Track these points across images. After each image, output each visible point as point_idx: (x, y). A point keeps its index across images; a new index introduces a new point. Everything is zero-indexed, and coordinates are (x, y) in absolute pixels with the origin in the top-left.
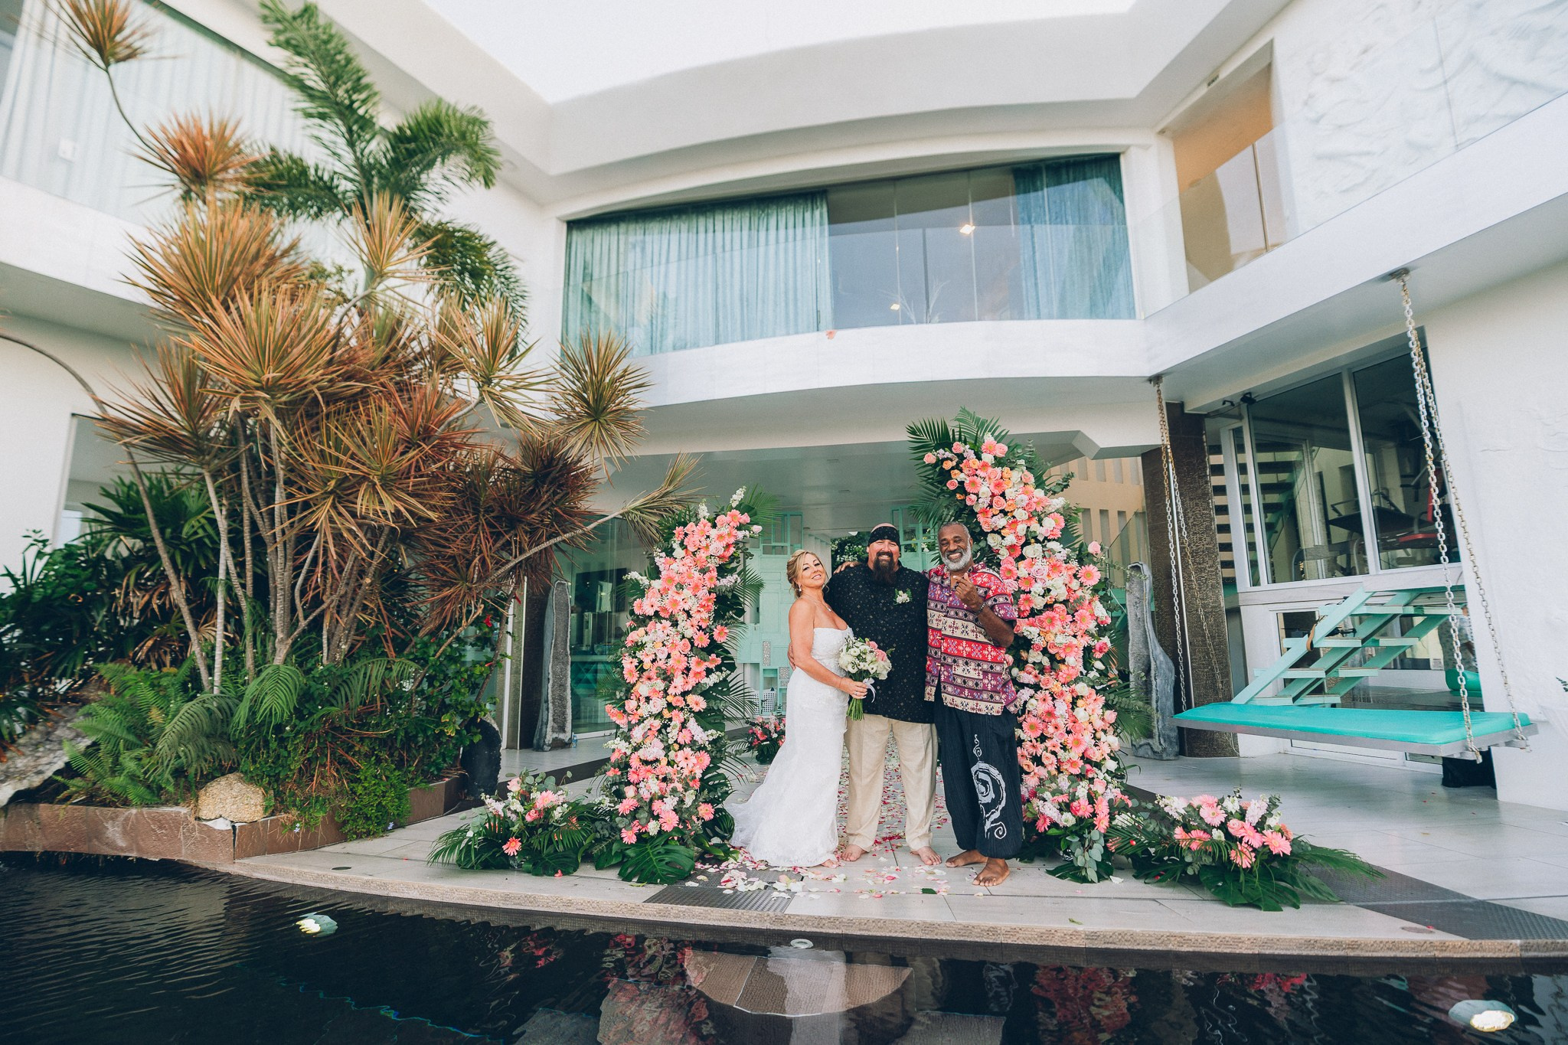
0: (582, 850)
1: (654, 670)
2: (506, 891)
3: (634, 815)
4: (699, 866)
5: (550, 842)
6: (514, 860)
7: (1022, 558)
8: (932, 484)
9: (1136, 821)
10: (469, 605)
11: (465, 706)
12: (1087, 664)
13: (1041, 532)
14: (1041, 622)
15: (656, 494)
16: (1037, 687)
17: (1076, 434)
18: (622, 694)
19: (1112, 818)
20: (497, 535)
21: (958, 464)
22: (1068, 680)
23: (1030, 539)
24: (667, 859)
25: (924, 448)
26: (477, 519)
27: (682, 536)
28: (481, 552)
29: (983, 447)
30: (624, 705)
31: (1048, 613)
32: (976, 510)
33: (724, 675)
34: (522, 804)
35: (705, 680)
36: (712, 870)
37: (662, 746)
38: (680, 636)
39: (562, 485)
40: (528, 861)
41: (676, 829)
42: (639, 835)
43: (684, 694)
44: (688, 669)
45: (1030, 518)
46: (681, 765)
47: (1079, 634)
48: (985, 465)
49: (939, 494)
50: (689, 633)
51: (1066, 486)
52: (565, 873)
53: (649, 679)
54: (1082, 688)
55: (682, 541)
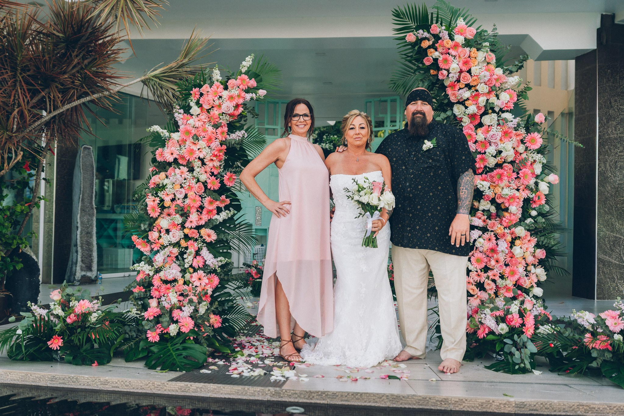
0: (114, 347)
1: (173, 207)
2: (53, 374)
3: (157, 320)
4: (210, 360)
5: (89, 340)
6: (57, 354)
7: (481, 125)
8: (410, 61)
9: (555, 330)
10: (10, 152)
11: (8, 239)
12: (525, 214)
13: (498, 104)
14: (492, 177)
15: (173, 64)
16: (484, 230)
17: (525, 37)
18: (146, 226)
19: (536, 328)
20: (34, 93)
21: (434, 44)
22: (510, 224)
23: (489, 109)
24: (185, 353)
25: (406, 29)
26: (15, 76)
27: (198, 96)
28: (19, 105)
29: (456, 30)
30: (148, 236)
31: (499, 170)
32: (447, 83)
33: (232, 213)
34: (63, 310)
35: (216, 217)
36: (221, 363)
37: (179, 269)
38: (195, 180)
39: (91, 51)
40: (70, 355)
41: (192, 331)
42: (162, 336)
43: (198, 228)
44: (202, 208)
45: (490, 92)
46: (195, 284)
47: (522, 188)
48: (456, 46)
49: (415, 71)
50: (203, 178)
51: (521, 67)
52: (101, 363)
53: (169, 215)
54: (520, 231)
55: (198, 100)
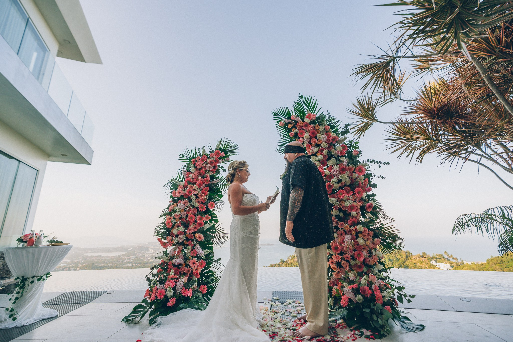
33: (212, 224)
35: (204, 226)
37: (183, 257)
38: (192, 207)
43: (194, 233)
44: (196, 221)
55: (195, 165)
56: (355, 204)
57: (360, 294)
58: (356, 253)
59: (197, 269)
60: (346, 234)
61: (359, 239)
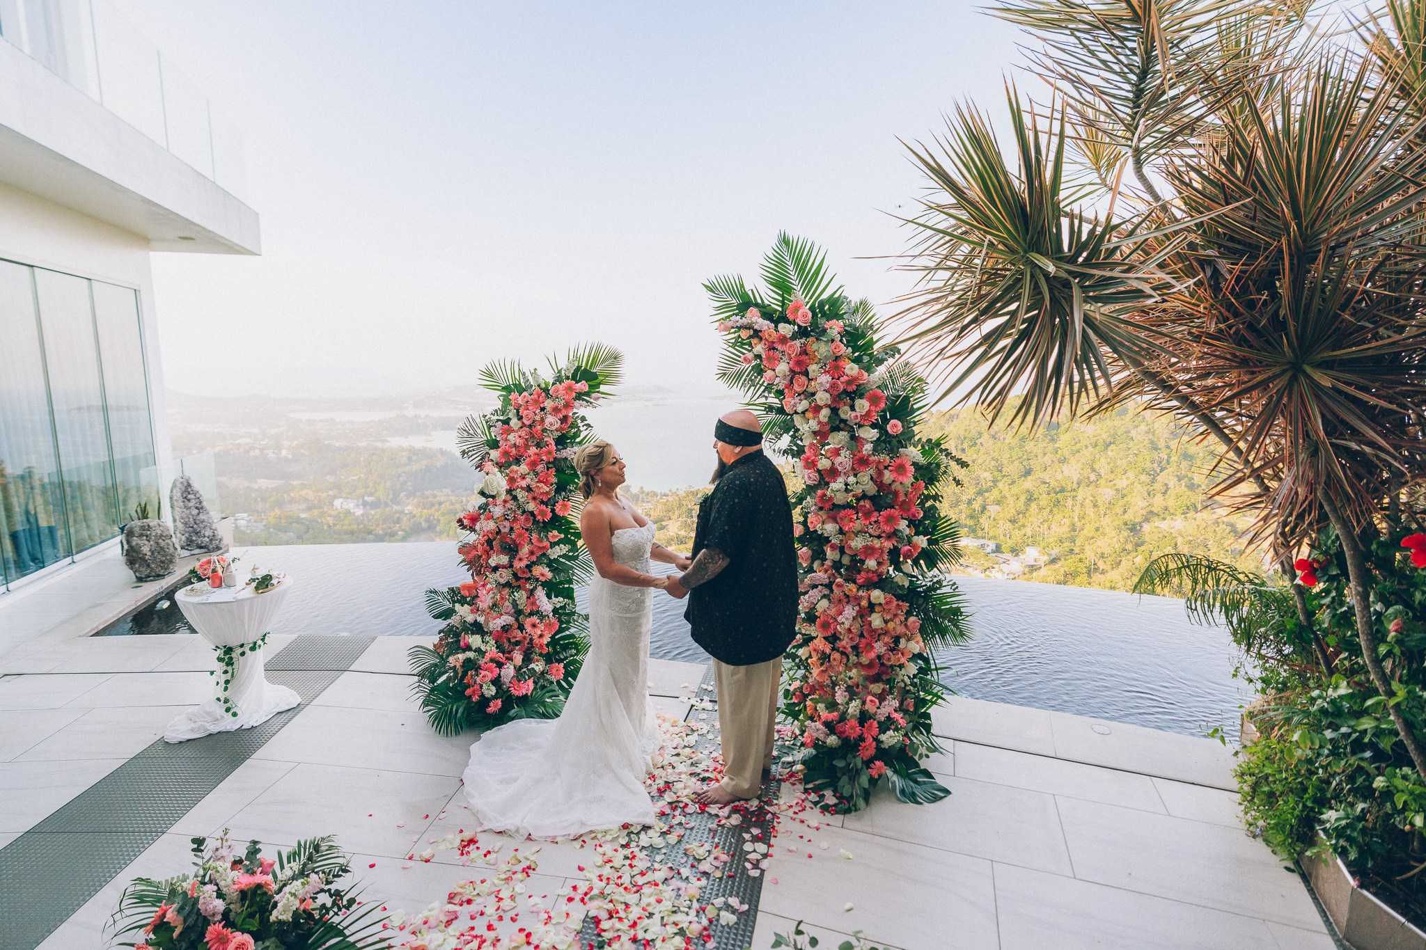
55: (518, 412)
56: (877, 543)
57: (835, 734)
58: (863, 640)
59: (541, 636)
60: (848, 603)
61: (874, 616)
